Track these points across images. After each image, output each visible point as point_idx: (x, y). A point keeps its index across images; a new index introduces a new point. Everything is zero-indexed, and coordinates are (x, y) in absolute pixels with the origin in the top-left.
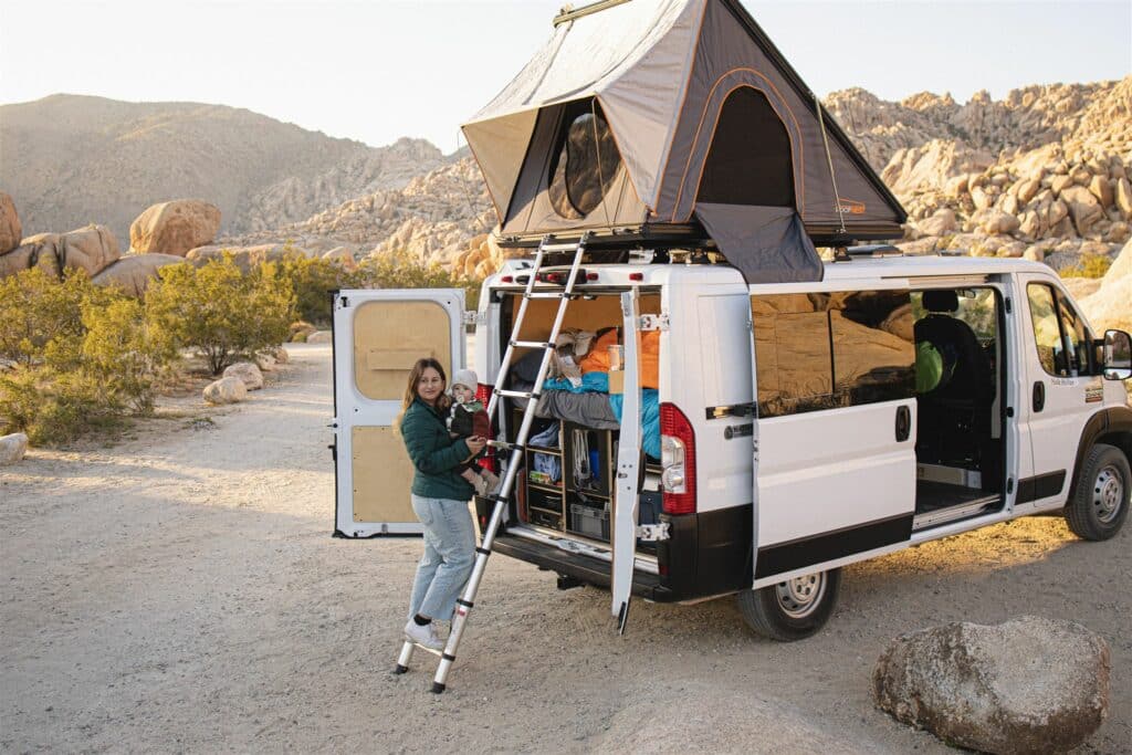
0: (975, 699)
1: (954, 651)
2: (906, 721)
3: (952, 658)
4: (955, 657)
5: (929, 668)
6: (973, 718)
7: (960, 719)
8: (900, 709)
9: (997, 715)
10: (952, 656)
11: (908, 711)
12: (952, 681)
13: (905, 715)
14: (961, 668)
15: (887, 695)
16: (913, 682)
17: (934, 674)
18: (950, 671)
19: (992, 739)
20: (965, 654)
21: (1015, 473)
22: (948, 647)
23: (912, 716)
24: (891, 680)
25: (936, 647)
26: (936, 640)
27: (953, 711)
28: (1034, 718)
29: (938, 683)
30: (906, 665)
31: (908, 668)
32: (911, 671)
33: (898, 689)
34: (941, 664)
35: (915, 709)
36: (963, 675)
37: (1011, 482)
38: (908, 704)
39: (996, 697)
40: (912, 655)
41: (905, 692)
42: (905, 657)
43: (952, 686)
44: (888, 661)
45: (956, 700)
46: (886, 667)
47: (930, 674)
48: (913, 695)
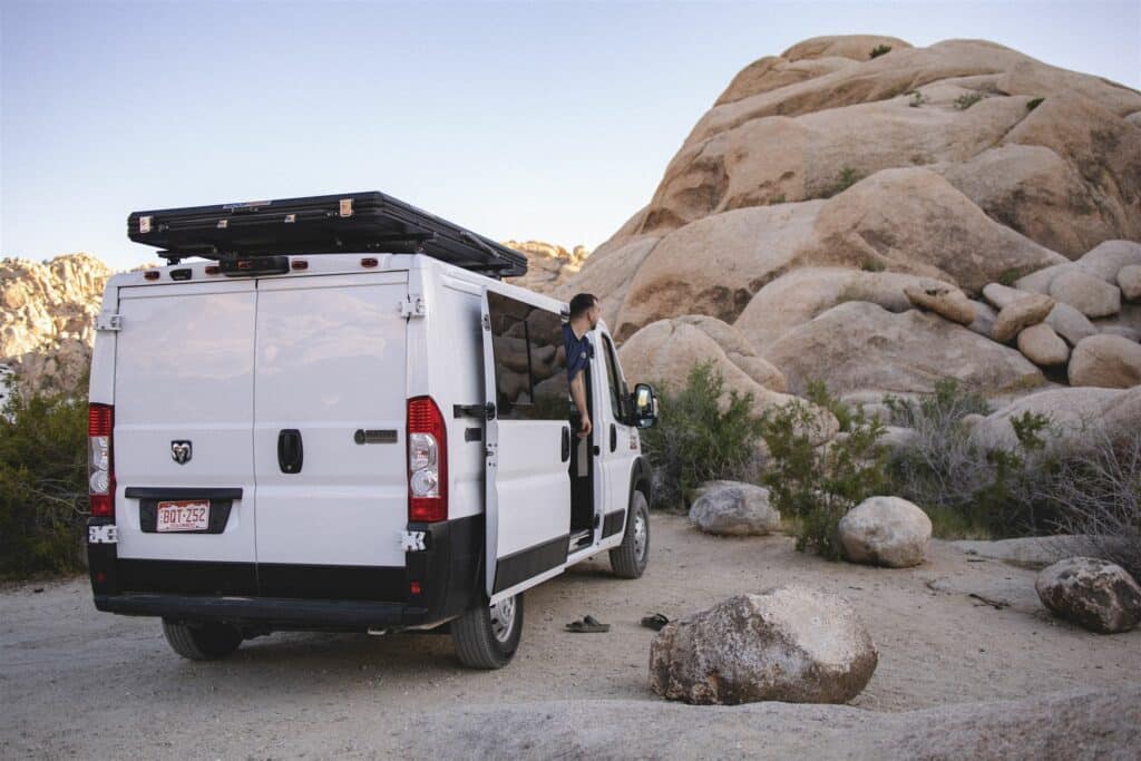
0: (784, 659)
1: (750, 621)
2: (705, 700)
3: (749, 627)
4: (753, 626)
5: (724, 643)
6: (786, 679)
7: (772, 682)
8: (696, 691)
9: (813, 669)
10: (749, 625)
11: (706, 691)
12: (755, 649)
13: (704, 696)
14: (761, 634)
15: (676, 682)
16: (707, 661)
17: (731, 647)
18: (748, 640)
19: (808, 695)
20: (762, 620)
21: (602, 508)
22: (743, 618)
23: (712, 695)
24: (678, 665)
25: (726, 622)
26: (724, 616)
27: (763, 676)
28: (841, 666)
29: (738, 654)
30: (695, 646)
31: (698, 648)
32: (703, 651)
33: (690, 672)
34: (737, 636)
35: (713, 686)
36: (765, 641)
37: (598, 518)
38: (706, 684)
39: (806, 653)
40: (701, 635)
41: (700, 672)
42: (692, 639)
43: (756, 654)
44: (671, 648)
45: (765, 666)
46: (669, 655)
47: (727, 648)
48: (709, 674)
